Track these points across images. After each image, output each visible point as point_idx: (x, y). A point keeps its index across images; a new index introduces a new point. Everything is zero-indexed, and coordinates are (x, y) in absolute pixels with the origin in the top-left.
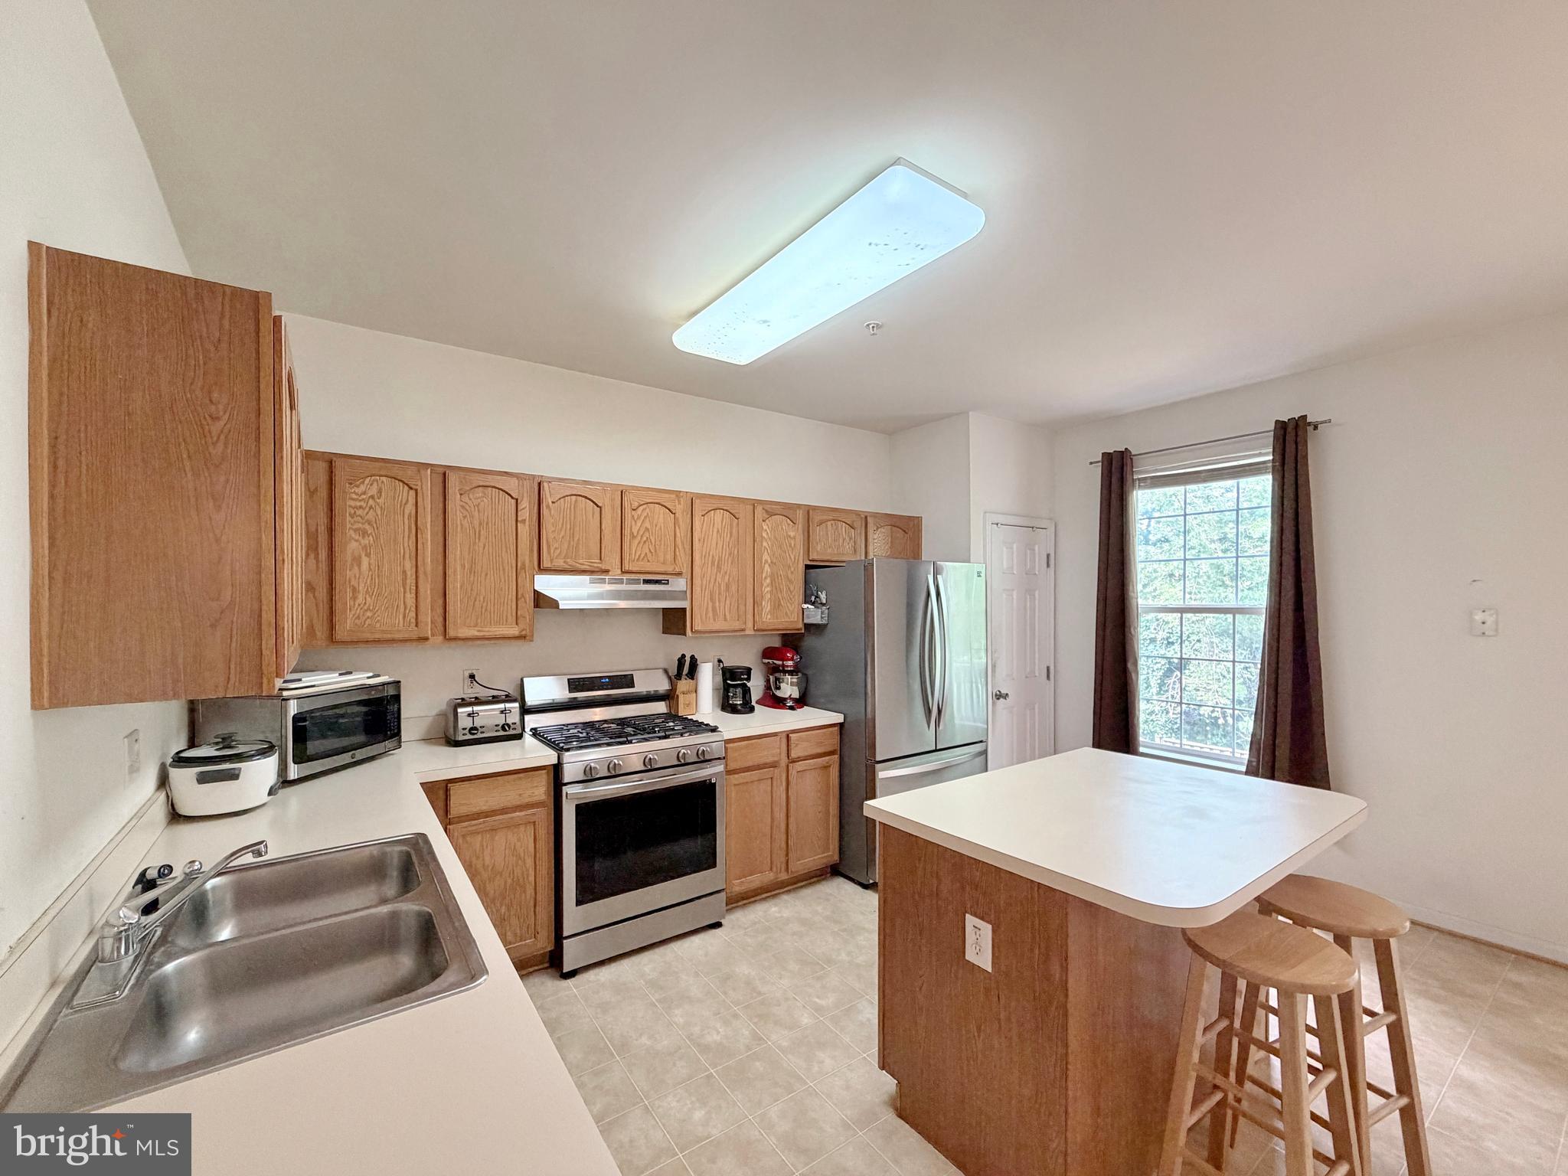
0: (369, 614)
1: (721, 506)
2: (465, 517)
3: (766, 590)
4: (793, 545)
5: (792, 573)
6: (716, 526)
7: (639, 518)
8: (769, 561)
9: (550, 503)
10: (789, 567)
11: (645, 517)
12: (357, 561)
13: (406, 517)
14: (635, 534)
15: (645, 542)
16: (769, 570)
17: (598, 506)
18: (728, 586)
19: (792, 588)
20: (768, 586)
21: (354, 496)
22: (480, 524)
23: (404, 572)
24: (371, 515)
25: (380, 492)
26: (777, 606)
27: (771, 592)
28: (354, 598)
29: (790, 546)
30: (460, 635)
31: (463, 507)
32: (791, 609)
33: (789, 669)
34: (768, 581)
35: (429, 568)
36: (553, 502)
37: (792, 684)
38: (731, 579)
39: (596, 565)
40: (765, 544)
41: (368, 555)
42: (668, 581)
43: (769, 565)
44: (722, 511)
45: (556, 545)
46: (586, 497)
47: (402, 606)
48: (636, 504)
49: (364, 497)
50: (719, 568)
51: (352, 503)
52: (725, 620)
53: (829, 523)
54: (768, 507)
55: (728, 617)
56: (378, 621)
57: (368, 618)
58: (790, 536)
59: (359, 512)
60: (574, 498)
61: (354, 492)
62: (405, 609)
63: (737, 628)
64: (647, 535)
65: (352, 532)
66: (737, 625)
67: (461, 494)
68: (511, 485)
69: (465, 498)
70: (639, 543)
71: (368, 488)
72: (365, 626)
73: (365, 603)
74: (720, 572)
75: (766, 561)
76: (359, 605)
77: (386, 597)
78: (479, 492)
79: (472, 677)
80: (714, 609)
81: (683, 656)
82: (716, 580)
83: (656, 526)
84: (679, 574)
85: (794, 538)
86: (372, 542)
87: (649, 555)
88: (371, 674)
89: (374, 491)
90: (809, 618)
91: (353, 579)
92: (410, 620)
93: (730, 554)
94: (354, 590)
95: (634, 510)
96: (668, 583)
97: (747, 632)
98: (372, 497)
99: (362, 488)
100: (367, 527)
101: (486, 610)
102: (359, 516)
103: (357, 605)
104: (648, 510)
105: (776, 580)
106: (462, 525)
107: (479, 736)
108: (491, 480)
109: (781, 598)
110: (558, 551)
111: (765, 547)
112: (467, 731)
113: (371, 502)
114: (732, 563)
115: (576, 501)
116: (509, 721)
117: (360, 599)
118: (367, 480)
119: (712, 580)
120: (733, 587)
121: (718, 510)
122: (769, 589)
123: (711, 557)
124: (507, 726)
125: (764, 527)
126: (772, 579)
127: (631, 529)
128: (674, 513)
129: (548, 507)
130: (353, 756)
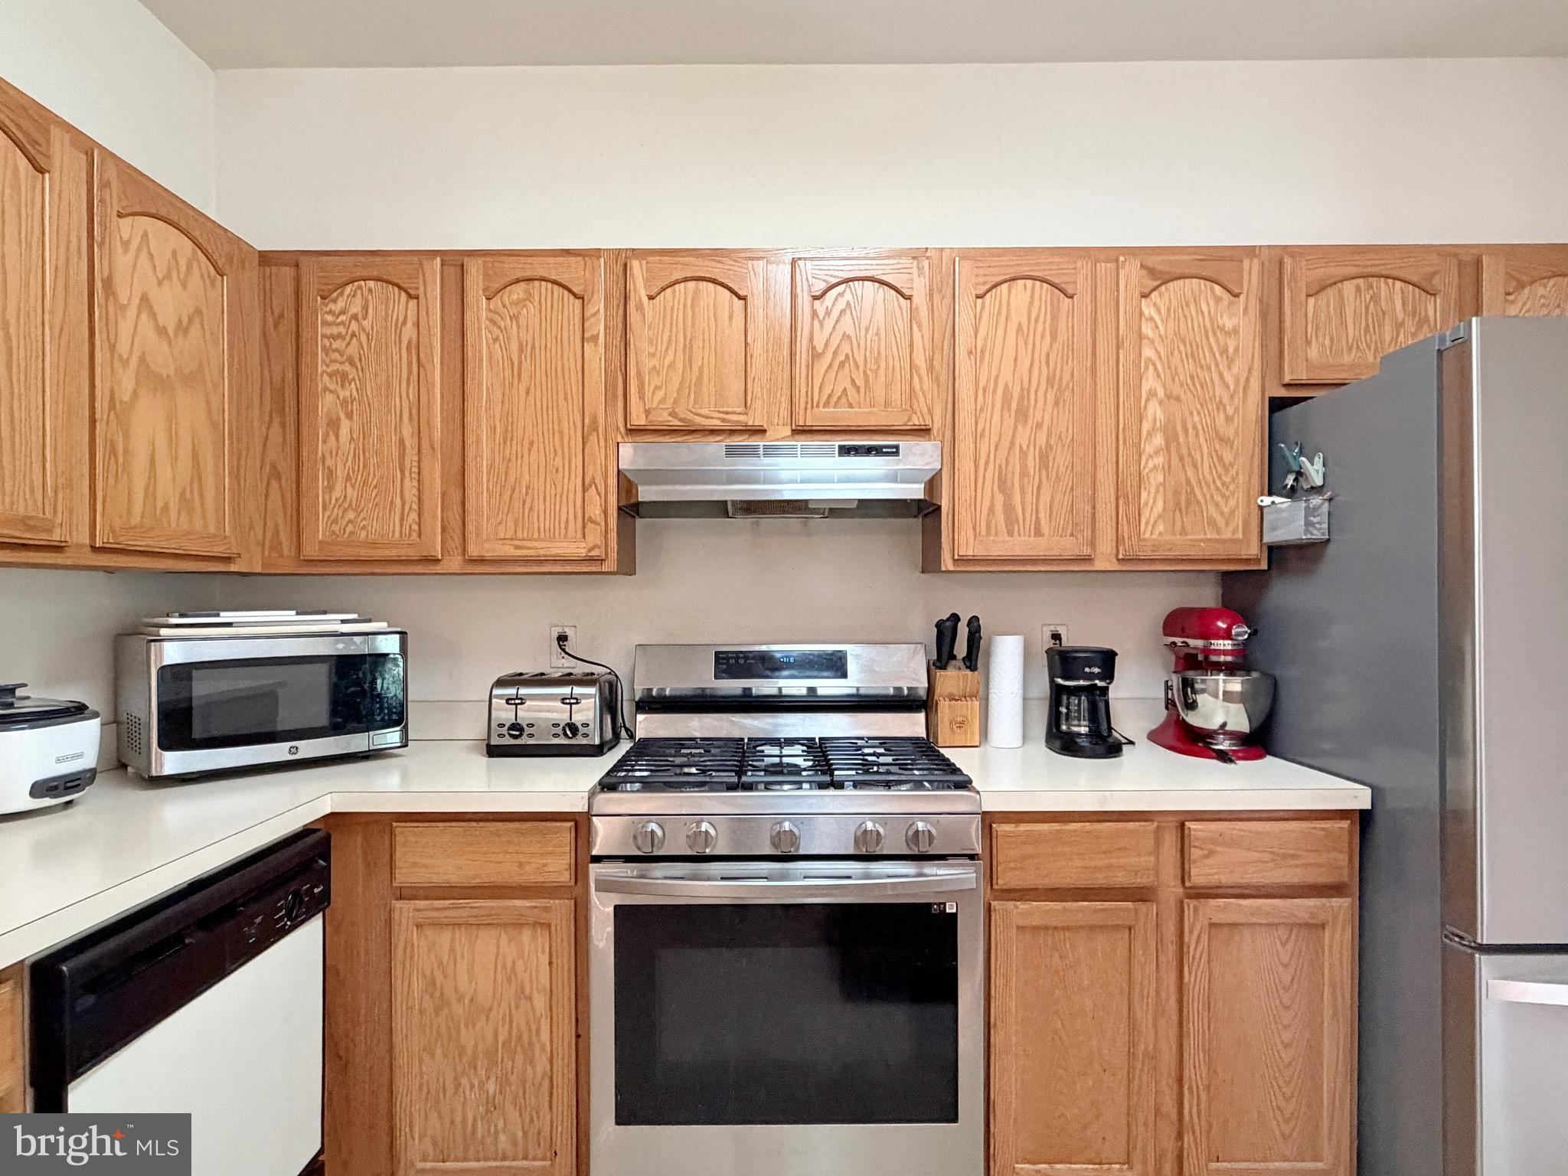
0: (351, 515)
1: (1025, 270)
2: (495, 340)
3: (1151, 464)
4: (1231, 350)
5: (1229, 419)
6: (1013, 316)
7: (828, 313)
8: (1161, 393)
9: (645, 299)
10: (1221, 406)
11: (843, 312)
12: (334, 424)
13: (404, 345)
14: (820, 349)
15: (842, 365)
16: (1160, 415)
17: (739, 297)
18: (1044, 458)
19: (1228, 457)
20: (1157, 453)
21: (329, 318)
22: (521, 350)
23: (402, 441)
24: (353, 350)
25: (365, 308)
26: (1183, 501)
27: (1168, 469)
28: (330, 488)
29: (1224, 351)
30: (488, 555)
31: (493, 321)
32: (1226, 510)
33: (1222, 658)
34: (1158, 440)
35: (437, 435)
36: (651, 298)
37: (1228, 696)
38: (1053, 439)
39: (735, 418)
40: (1148, 352)
41: (349, 416)
42: (897, 447)
43: (1161, 403)
44: (1029, 282)
45: (656, 381)
46: (714, 281)
47: (398, 502)
48: (823, 286)
49: (342, 318)
50: (1022, 414)
51: (328, 331)
52: (1038, 533)
53: (1348, 288)
54: (1152, 261)
55: (1046, 528)
56: (364, 527)
57: (350, 521)
58: (1222, 329)
59: (337, 344)
60: (691, 285)
61: (330, 312)
62: (403, 505)
63: (1068, 554)
64: (847, 349)
65: (326, 378)
66: (1068, 546)
67: (488, 299)
68: (572, 273)
69: (496, 303)
70: (830, 366)
71: (349, 301)
72: (346, 536)
73: (345, 497)
74: (1026, 422)
75: (1152, 394)
76: (337, 500)
77: (375, 487)
78: (518, 291)
79: (562, 638)
80: (1009, 509)
81: (955, 618)
82: (1012, 443)
83: (867, 330)
84: (923, 432)
85: (1235, 331)
86: (355, 393)
87: (851, 391)
88: (354, 616)
89: (356, 308)
90: (1274, 529)
91: (328, 457)
92: (410, 527)
93: (1050, 381)
94: (330, 474)
95: (815, 298)
96: (897, 453)
97: (1099, 565)
98: (355, 317)
99: (340, 304)
100: (347, 367)
101: (531, 509)
102: (337, 350)
103: (333, 501)
104: (848, 296)
105: (1181, 439)
106: (491, 356)
107: (524, 740)
108: (536, 267)
109: (1193, 481)
110: (660, 394)
111: (1149, 359)
112: (504, 730)
113: (354, 326)
114: (1056, 404)
115: (696, 292)
116: (578, 718)
117: (337, 493)
118: (348, 289)
119: (1005, 444)
120: (1061, 458)
121: (1021, 282)
122: (1159, 460)
123: (1000, 391)
124: (573, 728)
125: (1146, 312)
126: (1171, 438)
127: (811, 340)
128: (909, 298)
129: (640, 307)
130: (293, 750)
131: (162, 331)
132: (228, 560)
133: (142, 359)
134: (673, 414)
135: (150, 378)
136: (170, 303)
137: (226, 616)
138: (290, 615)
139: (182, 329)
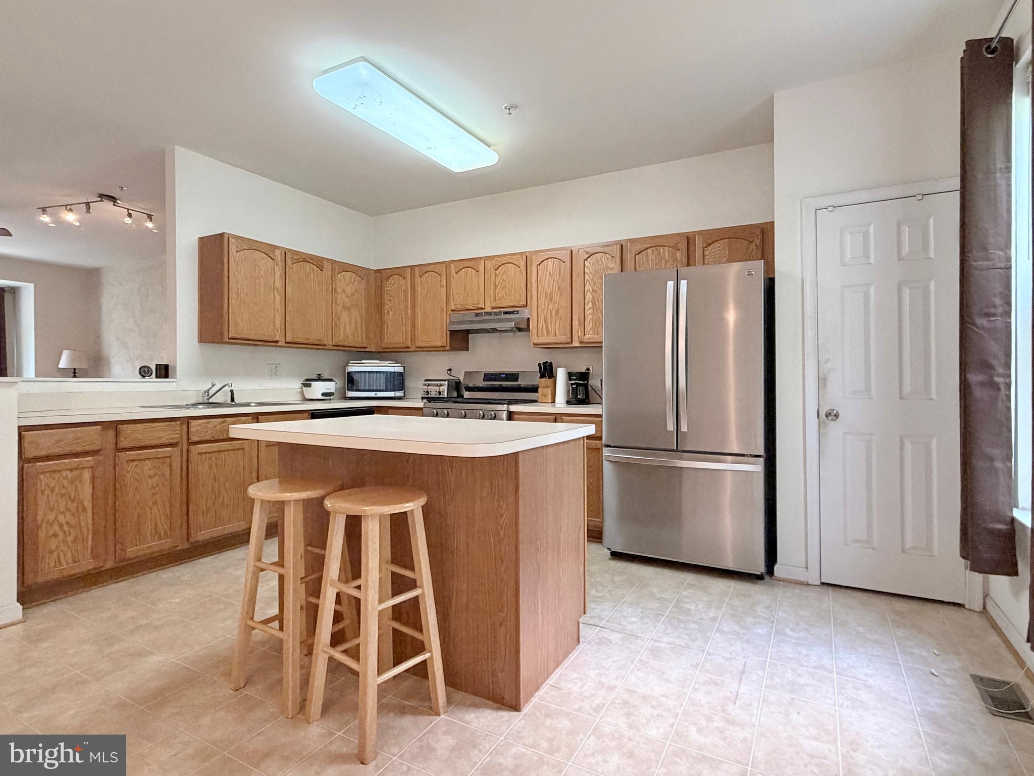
0: (392, 336)
1: (551, 256)
2: (421, 288)
3: (588, 312)
6: (548, 270)
7: (499, 274)
8: (591, 290)
11: (503, 273)
12: (388, 312)
13: (403, 291)
14: (498, 284)
15: (503, 288)
16: (591, 297)
18: (557, 312)
20: (590, 308)
21: (388, 285)
22: (427, 291)
23: (402, 316)
24: (392, 293)
25: (395, 282)
26: (597, 324)
27: (593, 314)
28: (387, 329)
30: (420, 346)
31: (421, 283)
34: (590, 305)
35: (409, 314)
36: (456, 274)
38: (559, 307)
39: (476, 305)
40: (587, 277)
41: (392, 310)
42: (518, 311)
43: (591, 293)
44: (552, 259)
45: (457, 297)
46: (471, 267)
48: (497, 266)
49: (390, 285)
50: (551, 299)
51: (387, 289)
52: (556, 335)
53: (649, 251)
54: (585, 250)
55: (557, 334)
56: (394, 339)
58: (608, 268)
59: (389, 292)
60: (466, 269)
62: (402, 333)
63: (564, 341)
64: (504, 284)
65: (387, 301)
66: (563, 338)
67: (420, 277)
68: (438, 268)
69: (422, 279)
70: (500, 289)
71: (391, 280)
72: (391, 342)
73: (391, 331)
75: (588, 290)
76: (389, 332)
77: (397, 329)
78: (427, 274)
79: (450, 369)
80: (547, 328)
81: (546, 363)
82: (548, 308)
83: (510, 277)
84: (525, 306)
85: (613, 269)
86: (393, 305)
87: (505, 295)
89: (393, 283)
91: (387, 321)
92: (404, 339)
93: (559, 289)
94: (387, 326)
95: (496, 270)
96: (518, 313)
97: (573, 344)
98: (393, 285)
99: (390, 282)
100: (391, 298)
101: (429, 334)
102: (389, 294)
104: (504, 269)
105: (597, 303)
106: (421, 293)
107: (429, 396)
108: (430, 268)
109: (601, 317)
110: (458, 300)
111: (587, 280)
112: (425, 393)
113: (392, 287)
114: (560, 296)
115: (467, 271)
117: (389, 330)
118: (391, 278)
119: (546, 308)
120: (562, 312)
121: (550, 260)
122: (590, 311)
123: (544, 293)
124: (440, 393)
125: (586, 264)
126: (594, 303)
127: (495, 280)
128: (519, 267)
129: (453, 277)
130: (376, 394)
131: (348, 297)
132: (365, 348)
133: (343, 303)
134: (461, 305)
135: (345, 307)
136: (349, 290)
137: (363, 361)
138: (378, 361)
139: (353, 295)
